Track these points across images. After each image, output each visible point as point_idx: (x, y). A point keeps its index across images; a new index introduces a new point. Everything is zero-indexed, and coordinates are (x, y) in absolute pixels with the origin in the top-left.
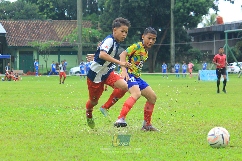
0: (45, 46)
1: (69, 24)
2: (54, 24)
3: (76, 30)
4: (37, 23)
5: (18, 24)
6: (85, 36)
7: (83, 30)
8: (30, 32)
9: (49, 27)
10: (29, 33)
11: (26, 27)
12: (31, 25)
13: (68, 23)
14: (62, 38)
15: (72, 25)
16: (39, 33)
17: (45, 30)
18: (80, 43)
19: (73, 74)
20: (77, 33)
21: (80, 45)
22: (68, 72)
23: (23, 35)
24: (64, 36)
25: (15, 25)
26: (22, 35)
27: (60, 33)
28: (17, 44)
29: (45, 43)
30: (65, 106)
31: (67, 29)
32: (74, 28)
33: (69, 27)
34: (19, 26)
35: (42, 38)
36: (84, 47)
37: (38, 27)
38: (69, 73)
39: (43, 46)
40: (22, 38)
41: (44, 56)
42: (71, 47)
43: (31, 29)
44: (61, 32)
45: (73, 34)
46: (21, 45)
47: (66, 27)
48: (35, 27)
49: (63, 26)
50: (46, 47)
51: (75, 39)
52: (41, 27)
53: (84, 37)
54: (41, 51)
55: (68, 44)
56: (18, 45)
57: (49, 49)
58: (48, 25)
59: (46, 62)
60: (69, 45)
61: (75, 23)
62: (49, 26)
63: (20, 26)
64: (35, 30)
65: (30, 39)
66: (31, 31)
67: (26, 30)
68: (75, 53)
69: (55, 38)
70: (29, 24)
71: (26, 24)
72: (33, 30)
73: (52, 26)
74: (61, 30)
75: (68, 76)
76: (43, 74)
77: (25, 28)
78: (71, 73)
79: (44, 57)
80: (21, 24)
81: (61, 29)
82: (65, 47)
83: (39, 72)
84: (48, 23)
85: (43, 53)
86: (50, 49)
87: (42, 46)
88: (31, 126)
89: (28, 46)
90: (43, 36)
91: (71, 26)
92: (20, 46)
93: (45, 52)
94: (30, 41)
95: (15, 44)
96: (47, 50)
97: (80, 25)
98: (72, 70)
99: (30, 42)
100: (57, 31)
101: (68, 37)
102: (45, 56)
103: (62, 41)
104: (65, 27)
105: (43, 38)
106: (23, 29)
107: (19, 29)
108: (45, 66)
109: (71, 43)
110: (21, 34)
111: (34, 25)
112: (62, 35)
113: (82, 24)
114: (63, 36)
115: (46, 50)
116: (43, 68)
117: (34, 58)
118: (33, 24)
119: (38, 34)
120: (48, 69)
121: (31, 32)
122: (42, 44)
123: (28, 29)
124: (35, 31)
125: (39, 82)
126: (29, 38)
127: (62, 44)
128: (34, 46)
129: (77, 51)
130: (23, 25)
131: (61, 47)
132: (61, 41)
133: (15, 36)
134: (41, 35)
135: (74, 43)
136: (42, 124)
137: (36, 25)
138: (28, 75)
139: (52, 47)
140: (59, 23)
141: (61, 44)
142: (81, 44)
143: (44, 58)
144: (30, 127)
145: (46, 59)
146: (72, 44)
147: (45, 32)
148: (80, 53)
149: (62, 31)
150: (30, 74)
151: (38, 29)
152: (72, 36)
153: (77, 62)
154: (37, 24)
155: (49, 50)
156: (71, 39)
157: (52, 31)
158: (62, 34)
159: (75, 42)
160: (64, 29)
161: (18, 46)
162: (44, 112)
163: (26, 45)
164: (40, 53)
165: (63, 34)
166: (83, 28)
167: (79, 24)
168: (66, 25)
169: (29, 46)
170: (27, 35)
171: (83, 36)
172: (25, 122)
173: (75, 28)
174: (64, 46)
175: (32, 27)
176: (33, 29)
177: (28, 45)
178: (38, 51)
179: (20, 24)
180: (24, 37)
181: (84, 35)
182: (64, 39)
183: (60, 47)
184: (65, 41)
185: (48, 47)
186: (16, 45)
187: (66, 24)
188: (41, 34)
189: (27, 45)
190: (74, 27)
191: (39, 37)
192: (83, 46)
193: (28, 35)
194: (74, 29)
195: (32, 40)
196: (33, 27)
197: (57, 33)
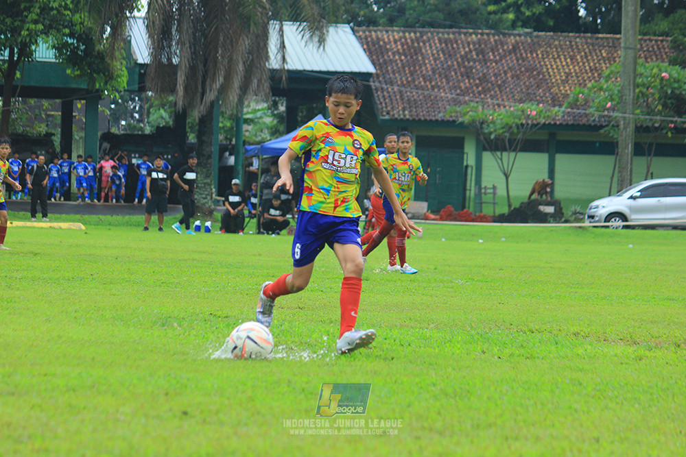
0: (506, 120)
1: (591, 47)
2: (540, 46)
3: (613, 68)
4: (479, 42)
5: (416, 45)
6: (645, 90)
7: (640, 70)
8: (456, 73)
9: (521, 55)
10: (453, 73)
11: (441, 55)
12: (461, 46)
13: (587, 43)
14: (566, 96)
15: (600, 51)
16: (488, 77)
17: (509, 68)
18: (627, 115)
19: (599, 221)
20: (619, 79)
21: (626, 121)
22: (582, 214)
23: (431, 82)
24: (573, 88)
25: (405, 47)
26: (428, 83)
27: (558, 77)
28: (411, 111)
29: (507, 112)
30: (572, 331)
31: (584, 63)
32: (607, 62)
33: (592, 57)
34: (418, 51)
35: (496, 92)
36: (640, 129)
37: (484, 56)
38: (586, 217)
39: (499, 121)
40: (426, 93)
41: (501, 155)
42: (596, 128)
43: (460, 60)
44: (563, 74)
45: (602, 80)
46: (423, 114)
47: (581, 57)
48: (475, 57)
49: (571, 53)
50: (507, 124)
51: (612, 100)
52: (495, 57)
53: (640, 92)
54: (490, 138)
55: (586, 115)
56: (411, 116)
57: (518, 133)
58: (519, 47)
59: (507, 177)
60: (588, 120)
61: (613, 43)
62: (523, 51)
63: (423, 51)
64: (471, 63)
65: (454, 96)
66: (460, 69)
67: (443, 65)
68: (609, 148)
69: (542, 95)
70: (455, 46)
71: (444, 45)
72: (465, 67)
73: (531, 53)
74: (563, 66)
75: (580, 227)
76: (494, 216)
77: (440, 58)
78: (592, 217)
79: (501, 159)
80: (427, 44)
81: (564, 63)
82: (573, 125)
83: (481, 212)
84: (517, 43)
85: (496, 145)
86: (522, 130)
87: (493, 122)
88: (455, 396)
89: (448, 121)
90: (499, 86)
91: (599, 54)
92: (420, 120)
93: (503, 140)
94: (456, 102)
95: (404, 110)
96: (512, 134)
97: (631, 53)
98: (597, 207)
99: (455, 105)
100: (548, 69)
101: (586, 91)
102: (505, 154)
103: (566, 105)
104: (578, 57)
105: (498, 92)
106: (433, 62)
107: (419, 61)
108: (501, 192)
109: (597, 114)
110: (424, 79)
111: (471, 46)
112: (565, 87)
113: (639, 46)
114: (567, 88)
115: (507, 135)
116: (494, 198)
117: (465, 164)
118: (466, 45)
119: (484, 79)
120: (512, 201)
121: (459, 74)
122: (496, 115)
123: (449, 63)
124: (471, 68)
125: (482, 243)
126: (453, 91)
127: (564, 116)
128: (466, 119)
129: (617, 143)
130: (434, 48)
131: (561, 124)
132: (560, 106)
133: (404, 85)
134: (491, 82)
135: (606, 113)
136: (492, 388)
137: (476, 49)
138: (441, 219)
139: (528, 124)
140: (557, 43)
141: (560, 114)
142: (631, 116)
143: (500, 162)
144: (452, 398)
145: (508, 165)
146: (600, 117)
147: (505, 73)
148: (626, 147)
149: (567, 70)
150: (450, 217)
151: (483, 63)
152: (601, 89)
153: (615, 179)
154: (480, 46)
155: (520, 136)
156: (597, 101)
157: (530, 69)
158: (565, 82)
159: (608, 110)
160: (572, 63)
161: (414, 120)
162: (498, 348)
163: (440, 116)
164: (486, 145)
165: (570, 82)
166: (640, 61)
167: (626, 48)
168: (579, 52)
169: (451, 119)
170: (444, 80)
171: (637, 90)
172: (434, 380)
173: (612, 62)
174: (570, 123)
175: (463, 53)
176: (466, 63)
177: (447, 117)
178: (482, 137)
179: (421, 44)
180: (436, 90)
181: (644, 85)
182: (571, 99)
183: (555, 124)
184: (574, 105)
185: (514, 125)
186: (408, 117)
187: (580, 47)
188: (493, 78)
189: (444, 116)
190: (608, 59)
191: (485, 91)
192: (639, 125)
193: (448, 83)
194: (608, 65)
195: (461, 98)
196: (466, 53)
197: (550, 76)
